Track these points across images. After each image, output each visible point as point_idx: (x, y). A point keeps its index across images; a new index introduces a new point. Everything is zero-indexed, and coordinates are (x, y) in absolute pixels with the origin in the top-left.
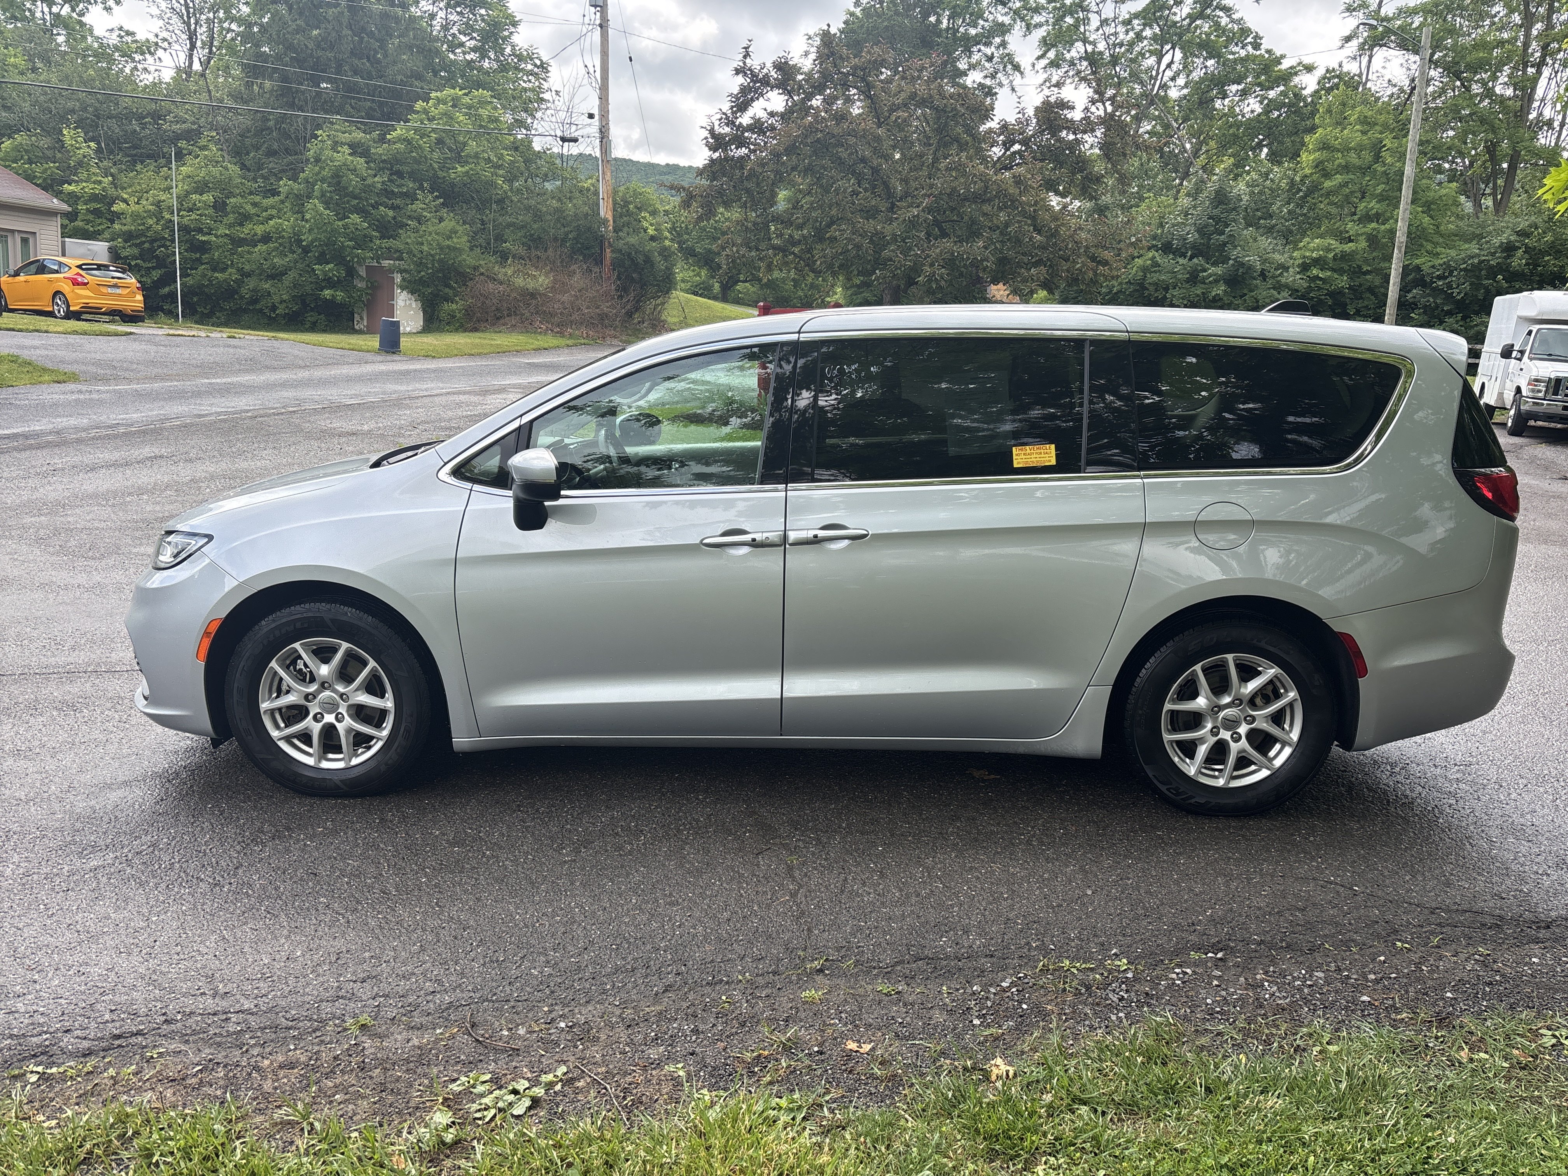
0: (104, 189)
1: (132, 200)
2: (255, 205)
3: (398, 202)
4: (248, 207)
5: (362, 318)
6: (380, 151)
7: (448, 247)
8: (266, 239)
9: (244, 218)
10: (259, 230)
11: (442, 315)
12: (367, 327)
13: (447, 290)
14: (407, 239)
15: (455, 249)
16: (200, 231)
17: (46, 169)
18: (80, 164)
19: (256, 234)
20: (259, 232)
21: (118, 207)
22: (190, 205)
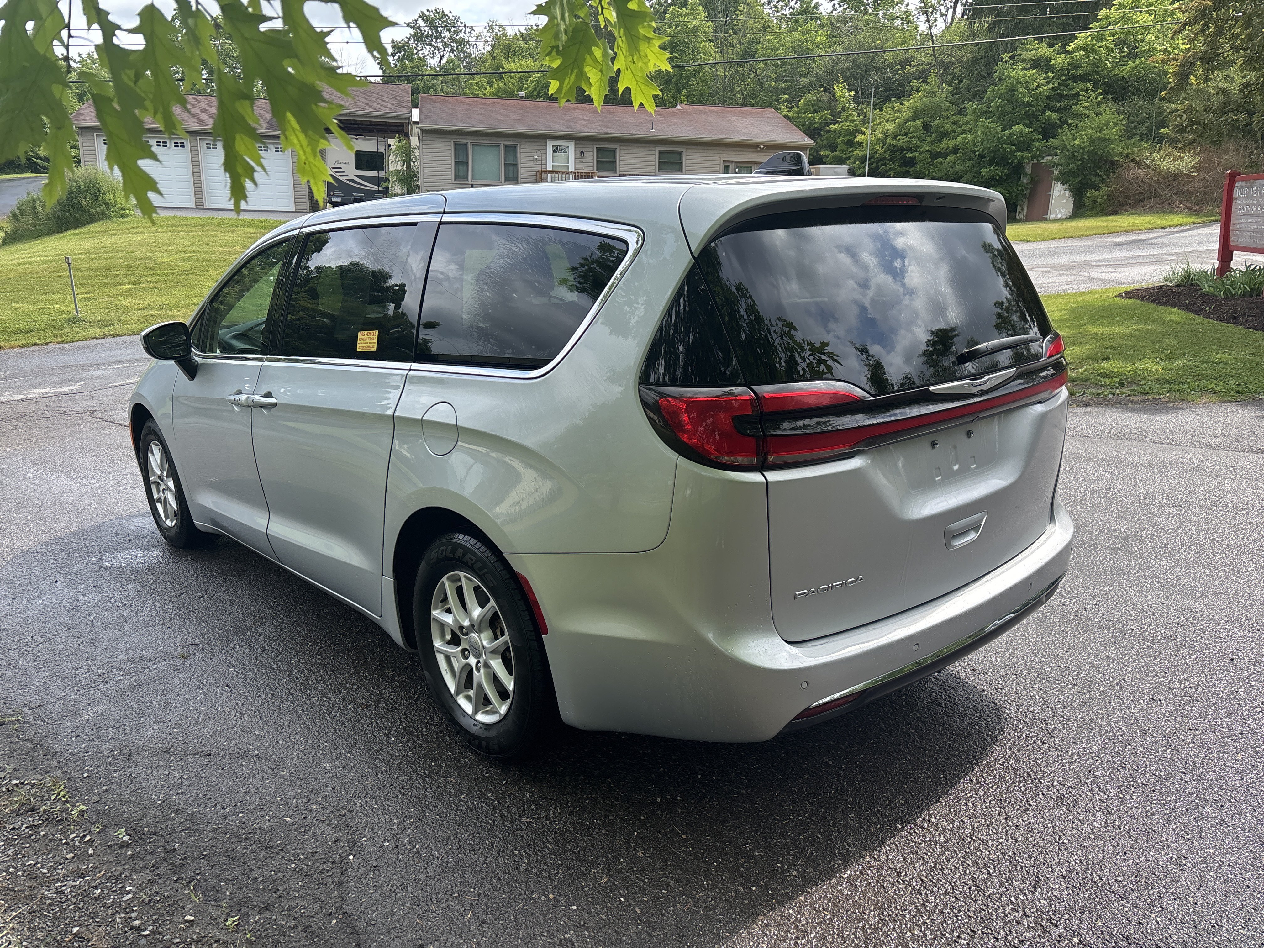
0: (856, 125)
1: (869, 132)
2: (955, 123)
3: (1064, 103)
4: (947, 126)
5: (1023, 209)
6: (1059, 60)
7: (1099, 138)
8: (955, 150)
9: (945, 135)
10: (951, 144)
11: (1087, 202)
12: (1026, 216)
13: (1093, 179)
14: (1064, 135)
15: (1105, 139)
16: (910, 150)
17: (822, 116)
18: (844, 109)
19: (948, 148)
20: (951, 146)
21: (860, 138)
22: (907, 131)
